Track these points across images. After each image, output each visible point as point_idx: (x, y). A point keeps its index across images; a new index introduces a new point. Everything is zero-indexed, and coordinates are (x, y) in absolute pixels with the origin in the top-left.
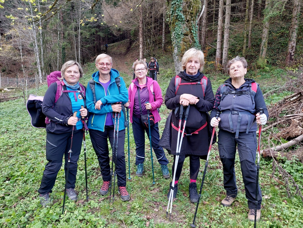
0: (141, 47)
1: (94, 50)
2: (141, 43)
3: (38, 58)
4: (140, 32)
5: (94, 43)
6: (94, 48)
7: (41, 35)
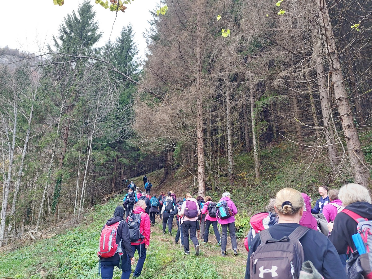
0: (202, 173)
1: (111, 185)
2: (201, 164)
3: (6, 199)
4: (199, 145)
5: (111, 173)
6: (111, 181)
7: (23, 159)
